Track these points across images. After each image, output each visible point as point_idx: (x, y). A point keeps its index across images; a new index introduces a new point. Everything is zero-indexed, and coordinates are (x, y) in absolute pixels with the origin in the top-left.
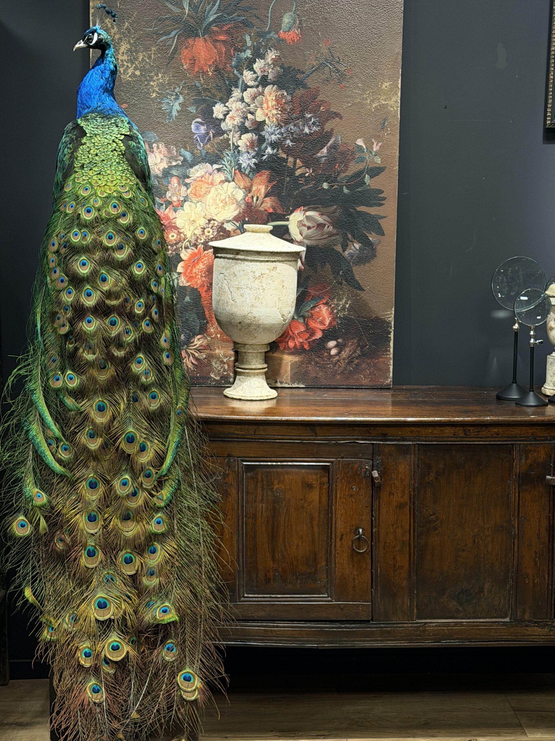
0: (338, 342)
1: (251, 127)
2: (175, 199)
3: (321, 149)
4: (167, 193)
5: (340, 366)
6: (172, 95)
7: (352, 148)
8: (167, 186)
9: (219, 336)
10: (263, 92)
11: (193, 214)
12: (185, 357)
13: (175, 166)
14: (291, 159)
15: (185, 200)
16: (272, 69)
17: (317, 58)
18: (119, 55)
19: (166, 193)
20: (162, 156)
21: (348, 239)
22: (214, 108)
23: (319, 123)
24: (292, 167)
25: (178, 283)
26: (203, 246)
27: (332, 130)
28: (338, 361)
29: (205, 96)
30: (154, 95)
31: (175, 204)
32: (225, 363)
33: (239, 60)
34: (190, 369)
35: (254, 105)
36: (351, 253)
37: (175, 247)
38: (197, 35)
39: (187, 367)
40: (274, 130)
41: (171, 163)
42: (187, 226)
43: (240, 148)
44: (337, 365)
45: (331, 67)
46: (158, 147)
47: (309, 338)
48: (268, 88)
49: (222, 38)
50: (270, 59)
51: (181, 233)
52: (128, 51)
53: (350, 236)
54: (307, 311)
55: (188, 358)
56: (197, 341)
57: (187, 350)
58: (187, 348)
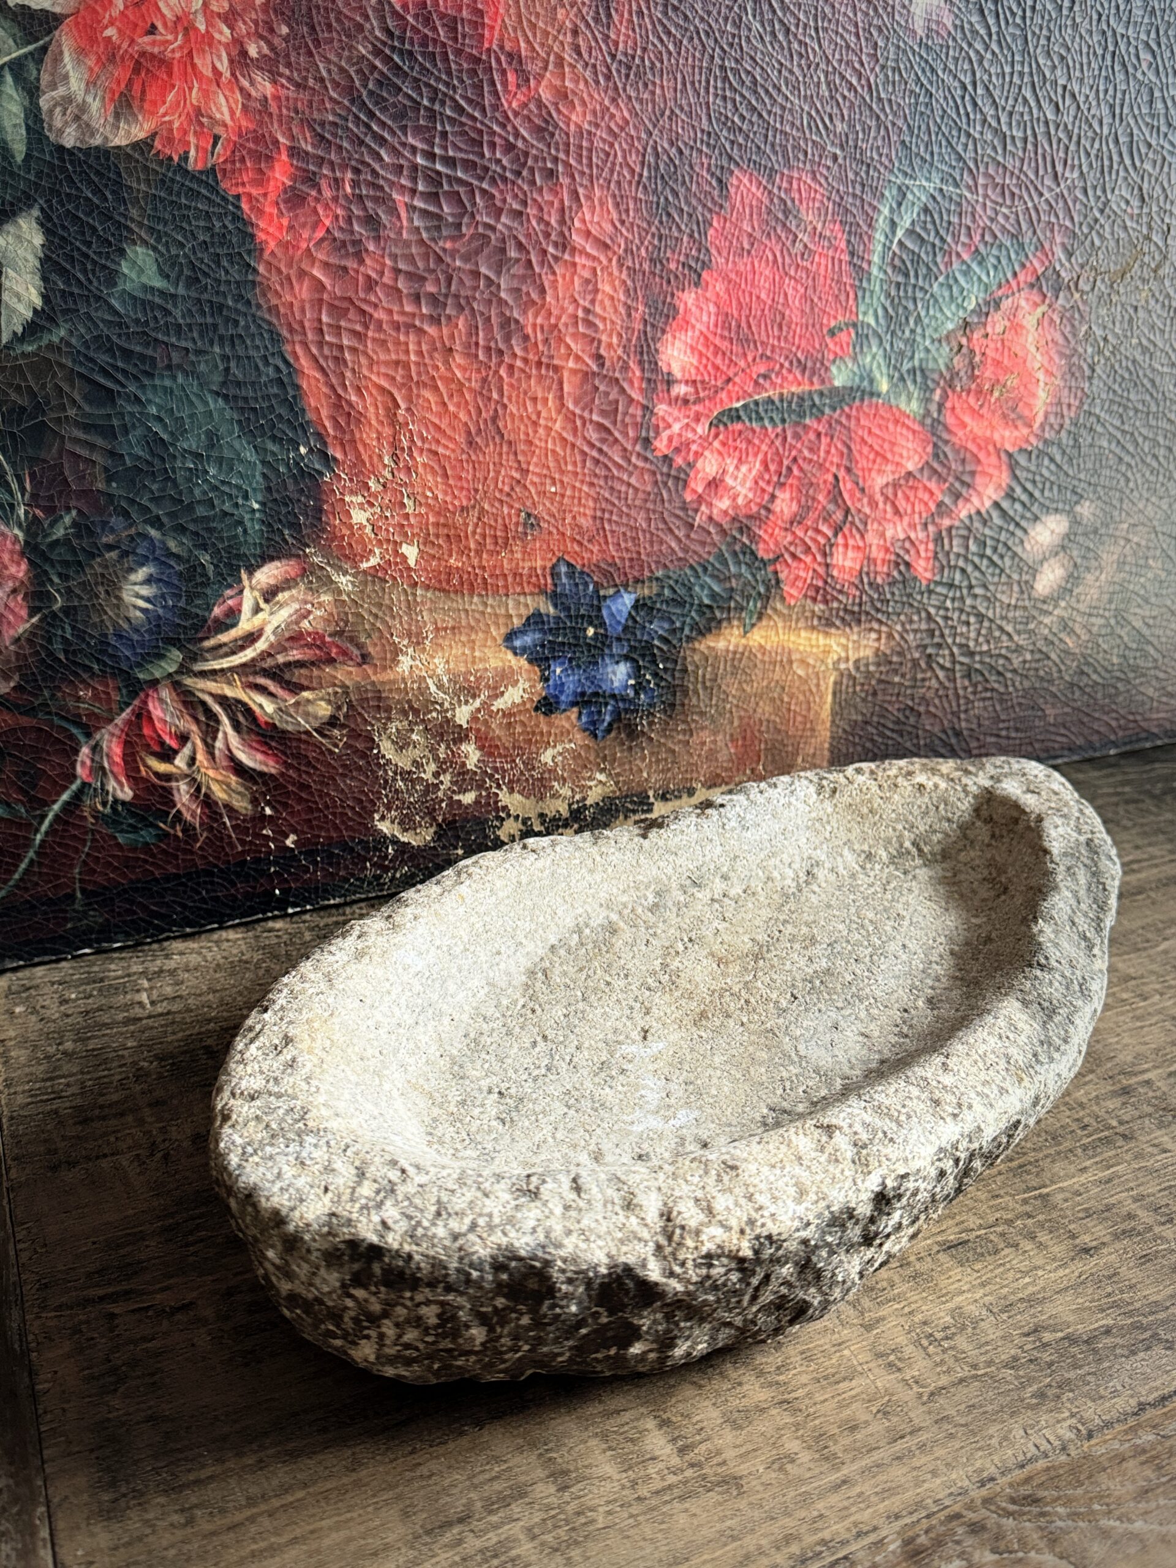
0: (1075, 521)
12: (184, 738)
25: (34, 118)
28: (1065, 625)
32: (461, 735)
34: (231, 813)
39: (208, 802)
47: (942, 510)
54: (947, 337)
55: (204, 741)
56: (257, 610)
57: (189, 681)
58: (184, 669)
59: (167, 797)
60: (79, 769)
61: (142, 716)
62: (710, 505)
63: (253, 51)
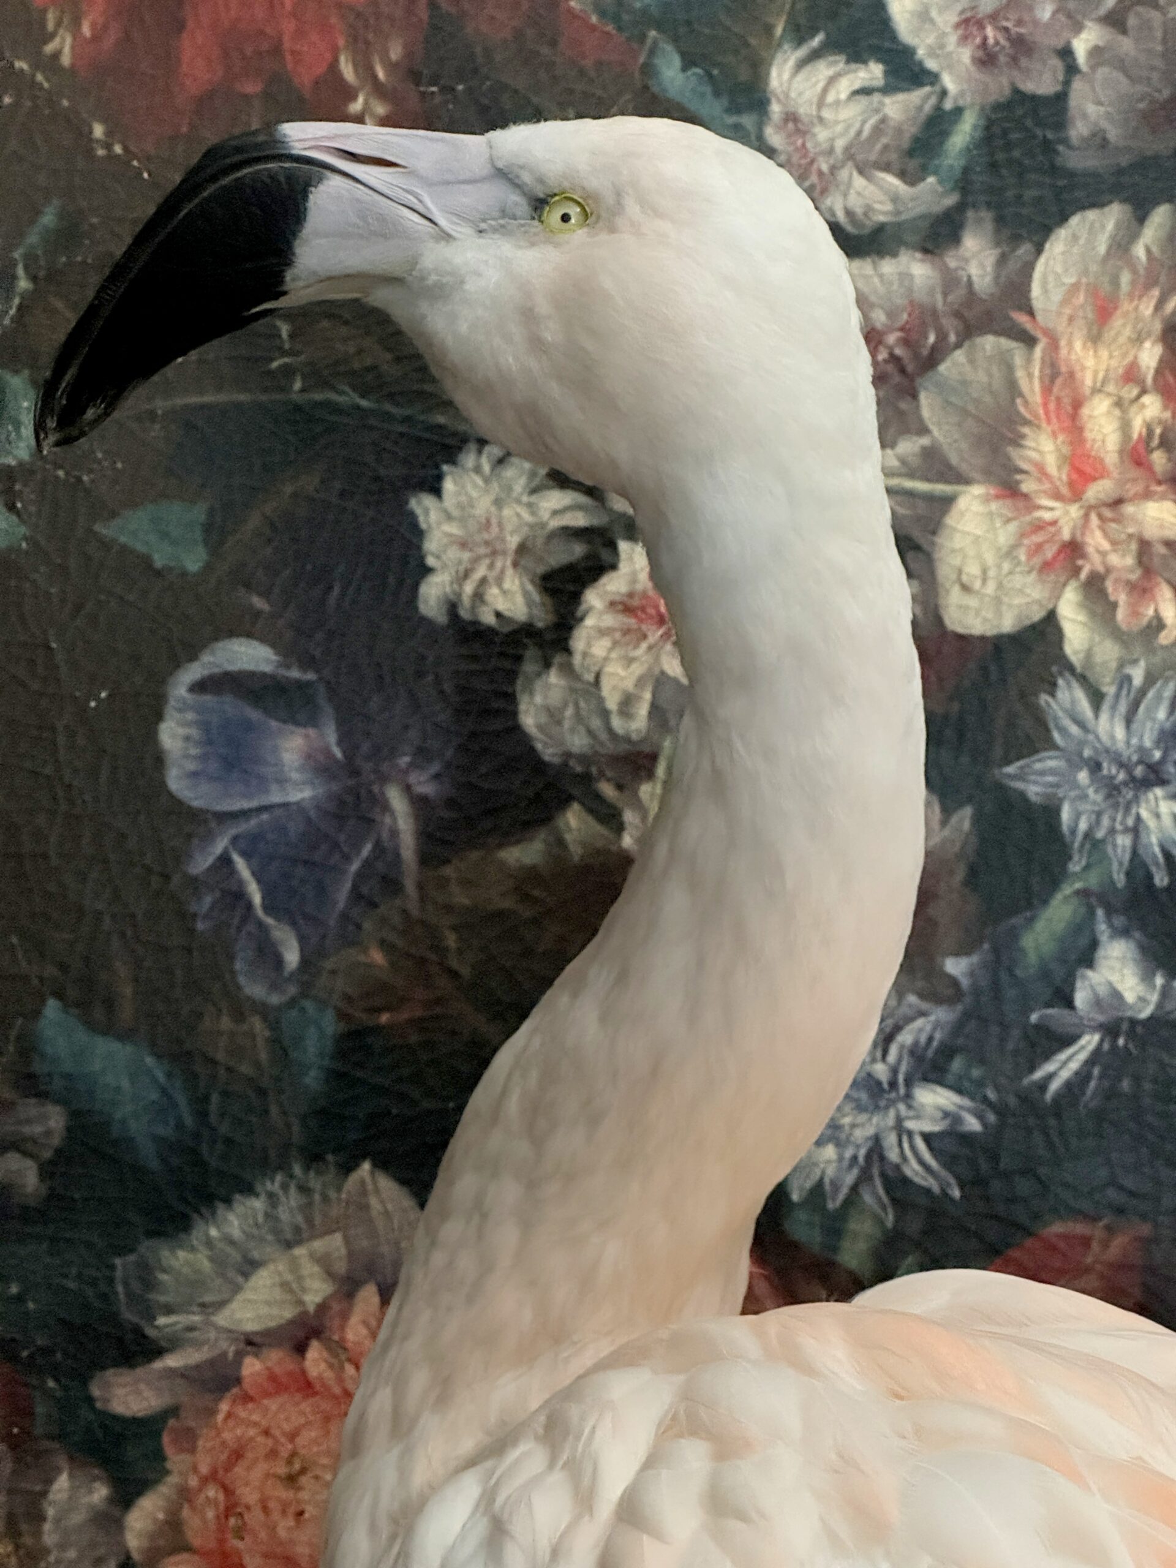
10: (1016, 292)
16: (1117, 19)
22: (424, 507)
35: (910, 446)
48: (1074, 253)
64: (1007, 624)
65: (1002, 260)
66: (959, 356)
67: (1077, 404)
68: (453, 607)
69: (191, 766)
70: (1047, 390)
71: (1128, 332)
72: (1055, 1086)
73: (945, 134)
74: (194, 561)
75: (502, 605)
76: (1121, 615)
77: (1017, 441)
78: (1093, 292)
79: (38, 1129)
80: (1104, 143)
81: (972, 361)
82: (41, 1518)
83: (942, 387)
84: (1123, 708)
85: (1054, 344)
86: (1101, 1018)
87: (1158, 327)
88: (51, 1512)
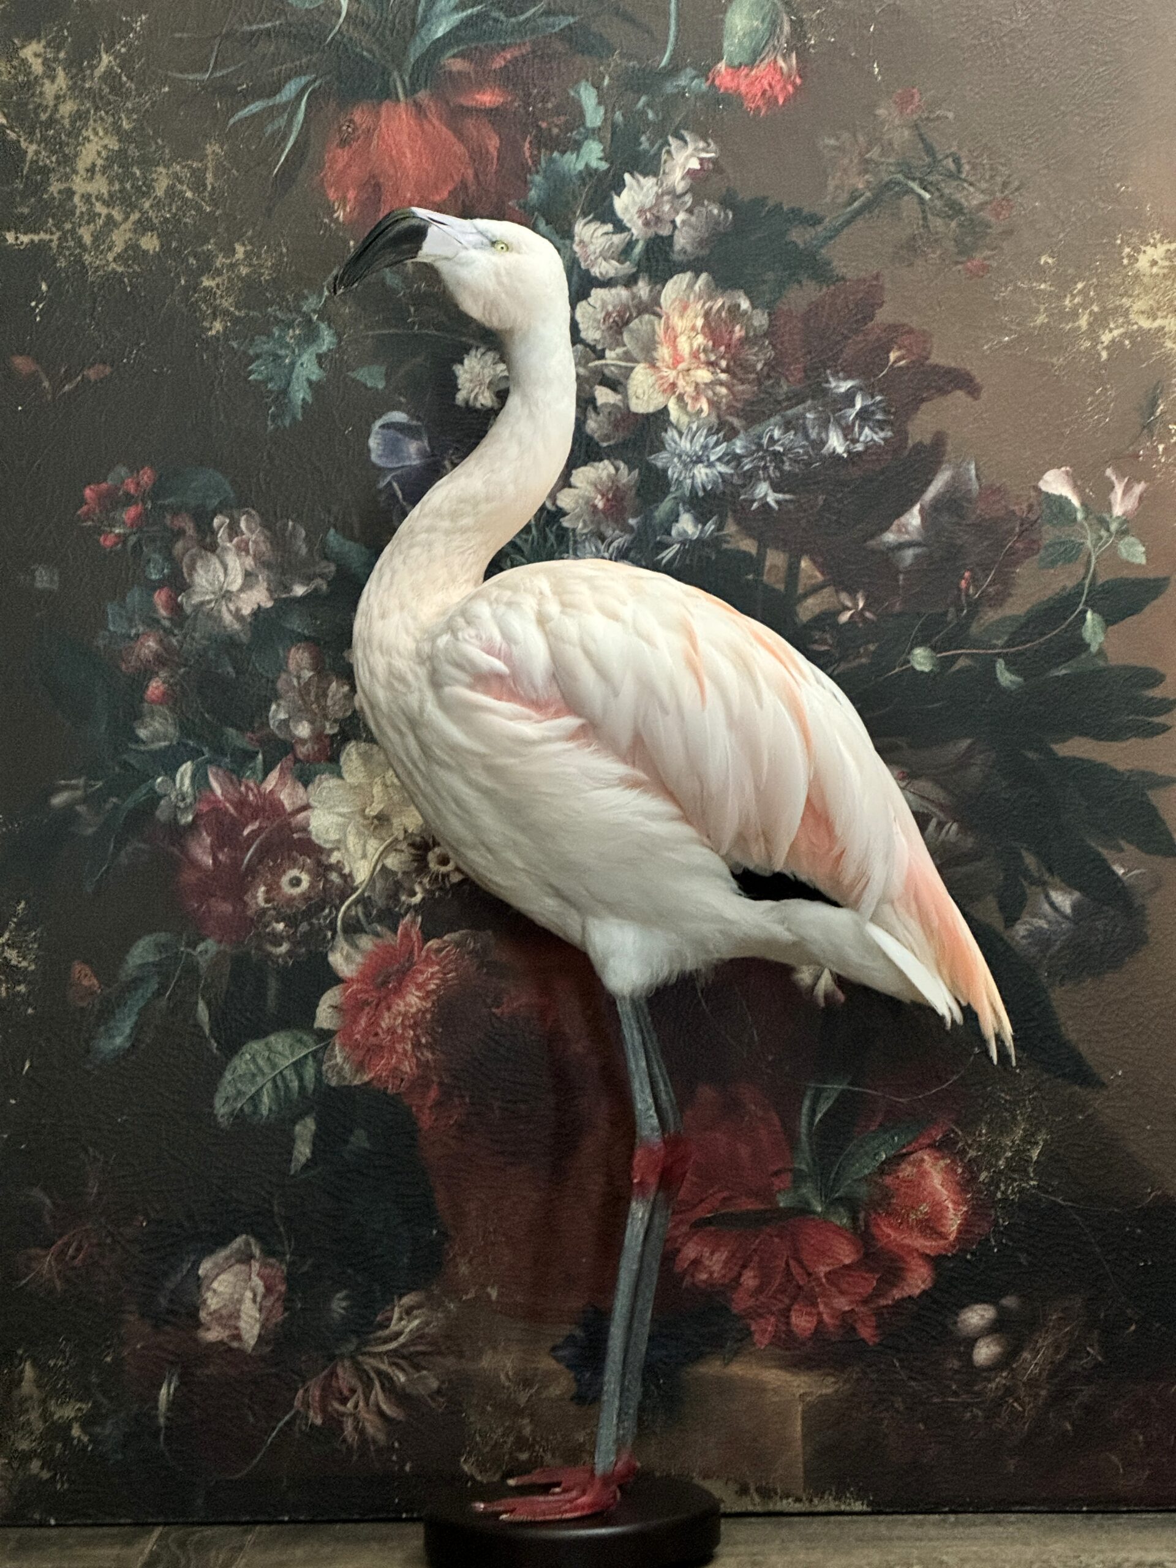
0: (1001, 1311)
1: (607, 437)
2: (303, 730)
3: (899, 515)
4: (274, 707)
5: (1016, 1417)
6: (290, 325)
7: (1024, 506)
8: (274, 682)
9: (494, 1294)
10: (655, 300)
11: (377, 790)
12: (353, 1391)
13: (303, 598)
14: (775, 559)
15: (342, 731)
16: (690, 211)
17: (867, 161)
18: (77, 179)
19: (267, 709)
20: (249, 562)
21: (1026, 874)
22: (459, 370)
23: (886, 412)
24: (781, 587)
25: (319, 1074)
26: (419, 919)
27: (939, 441)
28: (1009, 1391)
29: (422, 325)
30: (218, 326)
31: (302, 751)
32: (519, 1412)
33: (559, 182)
34: (374, 1442)
35: (620, 350)
36: (1040, 929)
37: (304, 927)
38: (387, 93)
39: (360, 1431)
40: (705, 447)
41: (287, 588)
42: (352, 841)
43: (566, 522)
44: (1004, 1413)
45: (927, 196)
46: (233, 530)
47: (878, 1293)
48: (675, 288)
49: (488, 98)
50: (678, 174)
51: (330, 868)
52: (110, 161)
53: (1030, 860)
54: (865, 1178)
55: (364, 1393)
56: (401, 1319)
57: (360, 1358)
58: (358, 1349)
59: (340, 1425)
60: (296, 1403)
61: (333, 1374)
62: (693, 1276)
63: (423, 1041)
64: (651, 410)
65: (651, 291)
66: (637, 321)
67: (676, 337)
68: (467, 402)
69: (380, 453)
70: (665, 333)
71: (692, 314)
72: (664, 561)
73: (632, 249)
74: (381, 385)
75: (483, 402)
76: (689, 408)
77: (655, 349)
78: (681, 300)
79: (327, 570)
80: (685, 252)
81: (641, 322)
82: (325, 695)
83: (631, 331)
84: (689, 437)
85: (668, 318)
86: (680, 539)
87: (702, 312)
88: (330, 694)
